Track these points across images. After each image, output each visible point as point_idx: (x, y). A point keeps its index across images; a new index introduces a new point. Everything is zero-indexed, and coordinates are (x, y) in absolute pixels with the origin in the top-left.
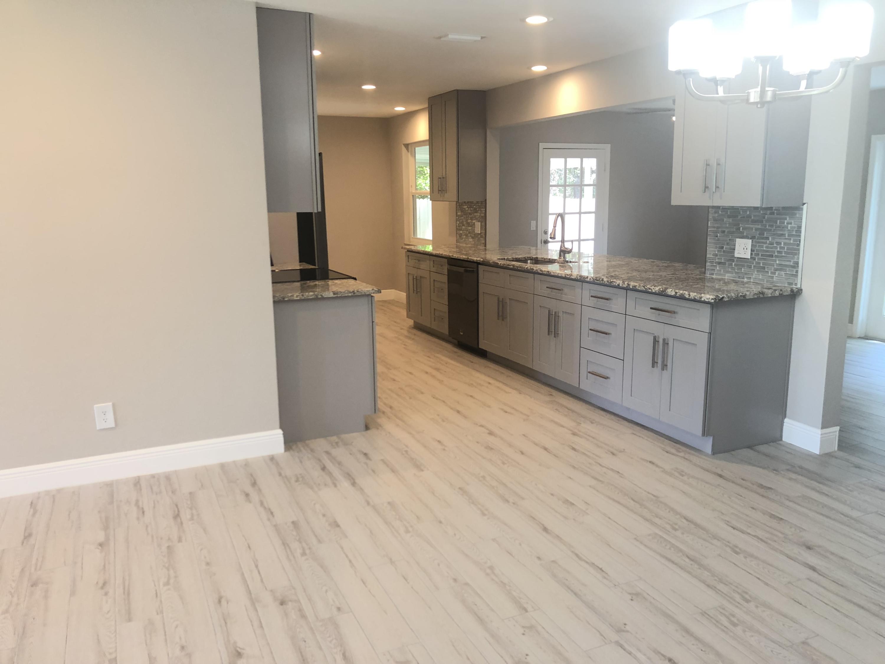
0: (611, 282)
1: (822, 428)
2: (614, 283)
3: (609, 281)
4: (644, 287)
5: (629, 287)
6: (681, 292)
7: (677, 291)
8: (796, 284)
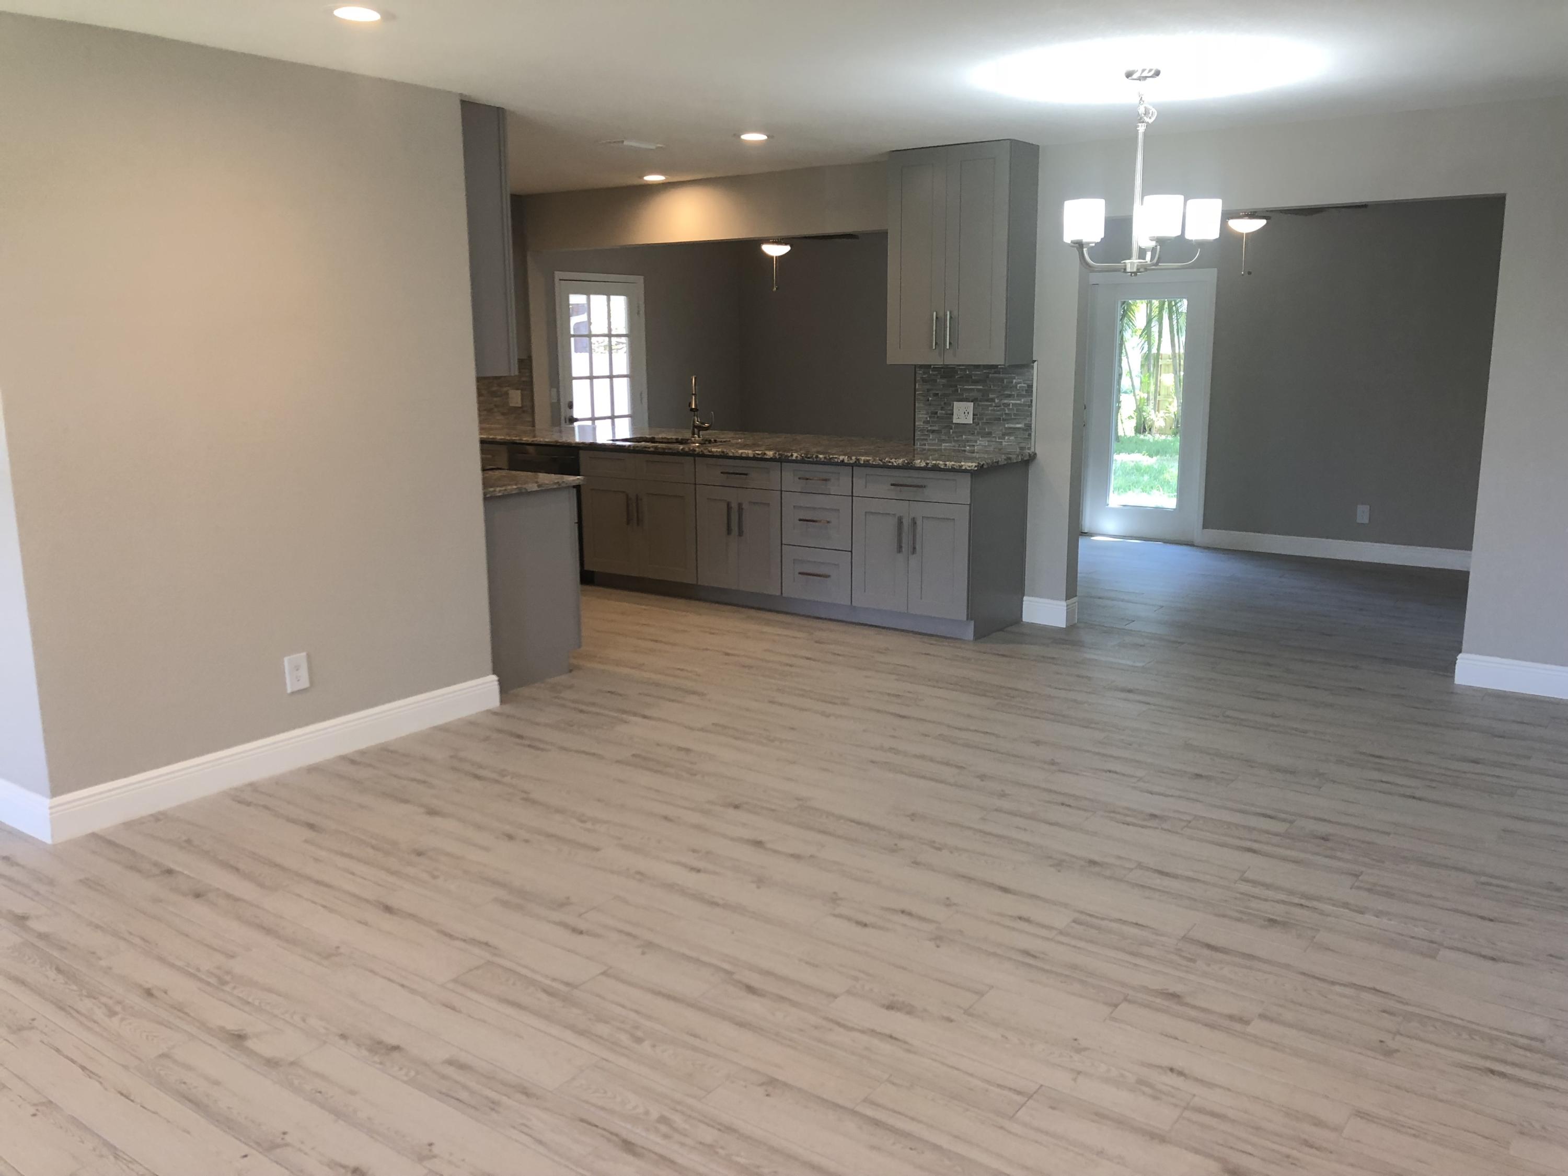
0: (831, 459)
1: (1066, 600)
2: (836, 460)
3: (828, 458)
4: (881, 461)
5: (859, 462)
6: (934, 462)
7: (928, 462)
8: (1029, 448)
